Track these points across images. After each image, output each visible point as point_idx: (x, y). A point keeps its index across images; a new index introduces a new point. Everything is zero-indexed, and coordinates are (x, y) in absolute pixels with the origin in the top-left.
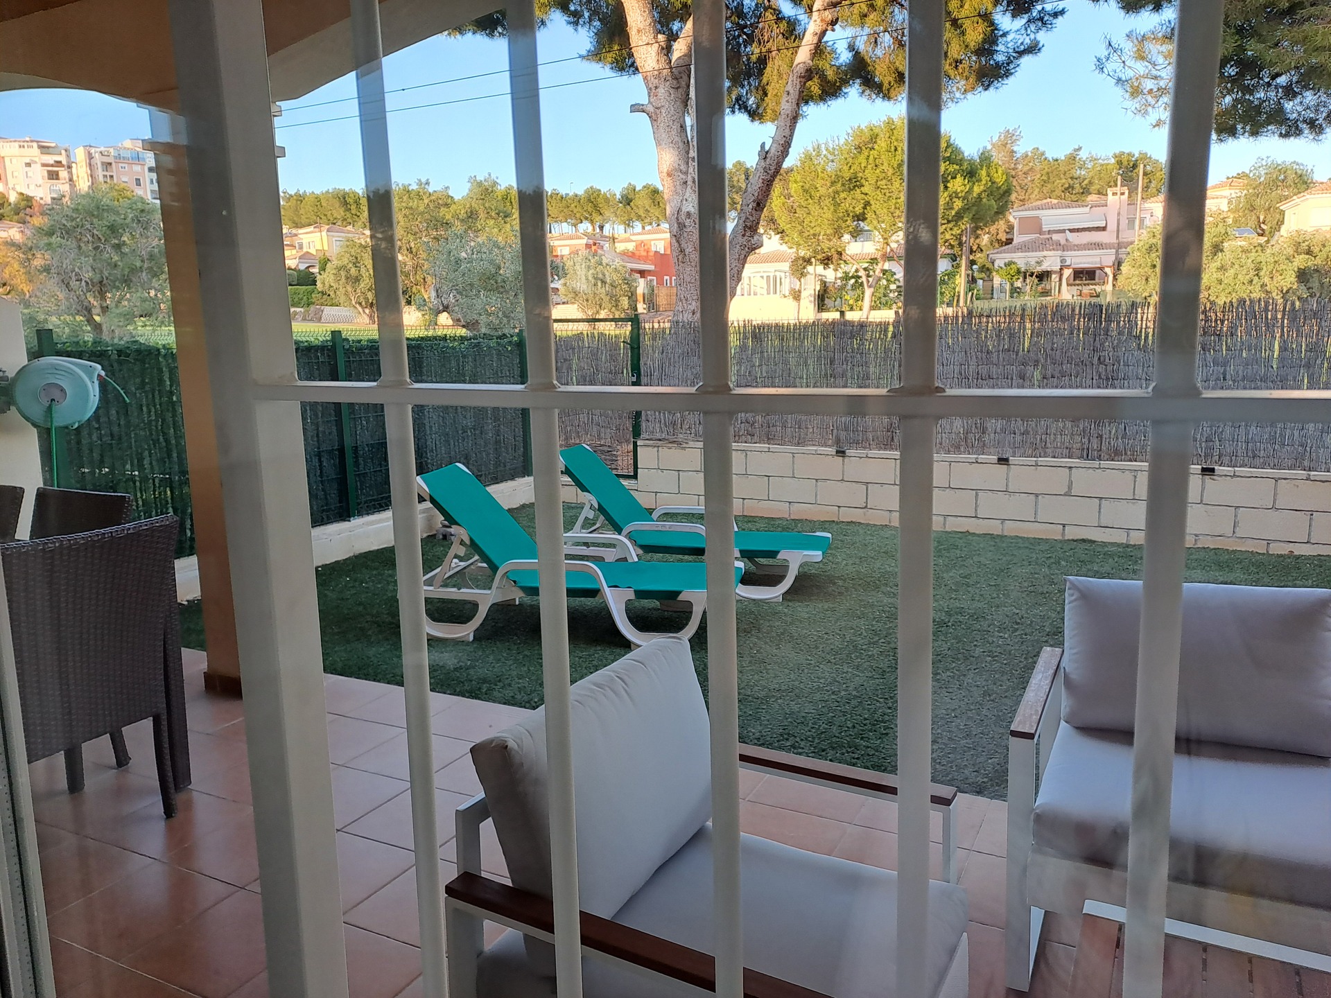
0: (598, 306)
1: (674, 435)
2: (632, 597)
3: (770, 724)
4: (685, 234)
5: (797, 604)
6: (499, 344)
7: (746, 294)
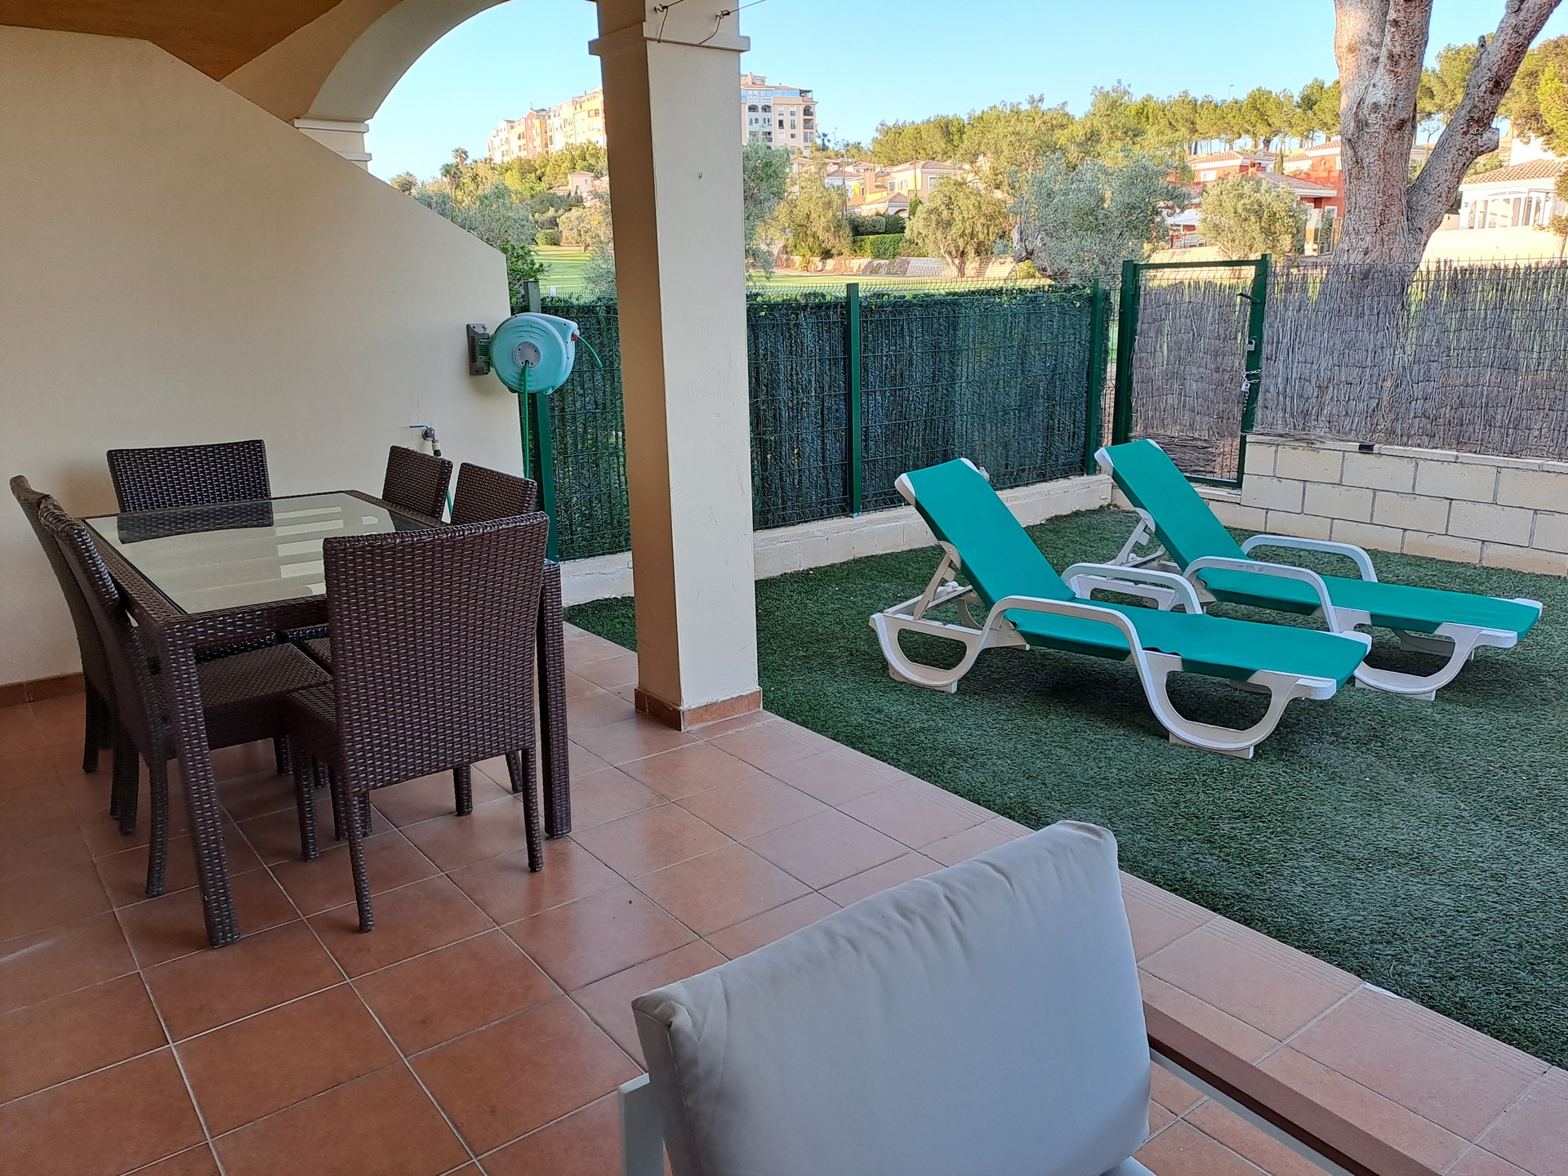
0: (1247, 249)
1: (1304, 429)
2: (1178, 668)
3: (1365, 909)
4: (1366, 137)
5: (1461, 709)
6: (1063, 299)
7: (1476, 226)
